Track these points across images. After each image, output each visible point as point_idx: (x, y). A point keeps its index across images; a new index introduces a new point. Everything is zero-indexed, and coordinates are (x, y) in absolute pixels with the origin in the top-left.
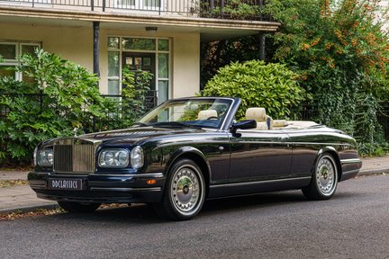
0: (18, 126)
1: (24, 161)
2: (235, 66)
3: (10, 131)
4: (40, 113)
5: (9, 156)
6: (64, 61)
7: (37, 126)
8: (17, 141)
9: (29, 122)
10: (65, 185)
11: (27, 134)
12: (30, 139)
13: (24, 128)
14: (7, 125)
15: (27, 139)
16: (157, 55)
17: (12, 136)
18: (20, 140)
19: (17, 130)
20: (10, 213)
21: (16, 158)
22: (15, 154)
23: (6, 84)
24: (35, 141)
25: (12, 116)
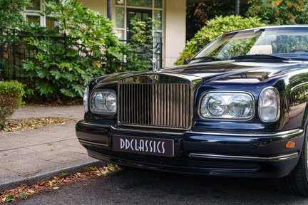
0: (45, 65)
1: (51, 97)
2: (220, 19)
3: (38, 70)
4: (65, 54)
5: (37, 93)
6: (84, 9)
7: (63, 65)
8: (45, 79)
9: (56, 62)
10: (142, 146)
11: (53, 73)
12: (57, 78)
13: (51, 67)
14: (35, 65)
15: (54, 77)
16: (153, 12)
17: (40, 75)
18: (48, 78)
19: (44, 69)
20: (51, 179)
21: (44, 95)
22: (43, 91)
23: (33, 29)
24: (61, 79)
25: (40, 56)
